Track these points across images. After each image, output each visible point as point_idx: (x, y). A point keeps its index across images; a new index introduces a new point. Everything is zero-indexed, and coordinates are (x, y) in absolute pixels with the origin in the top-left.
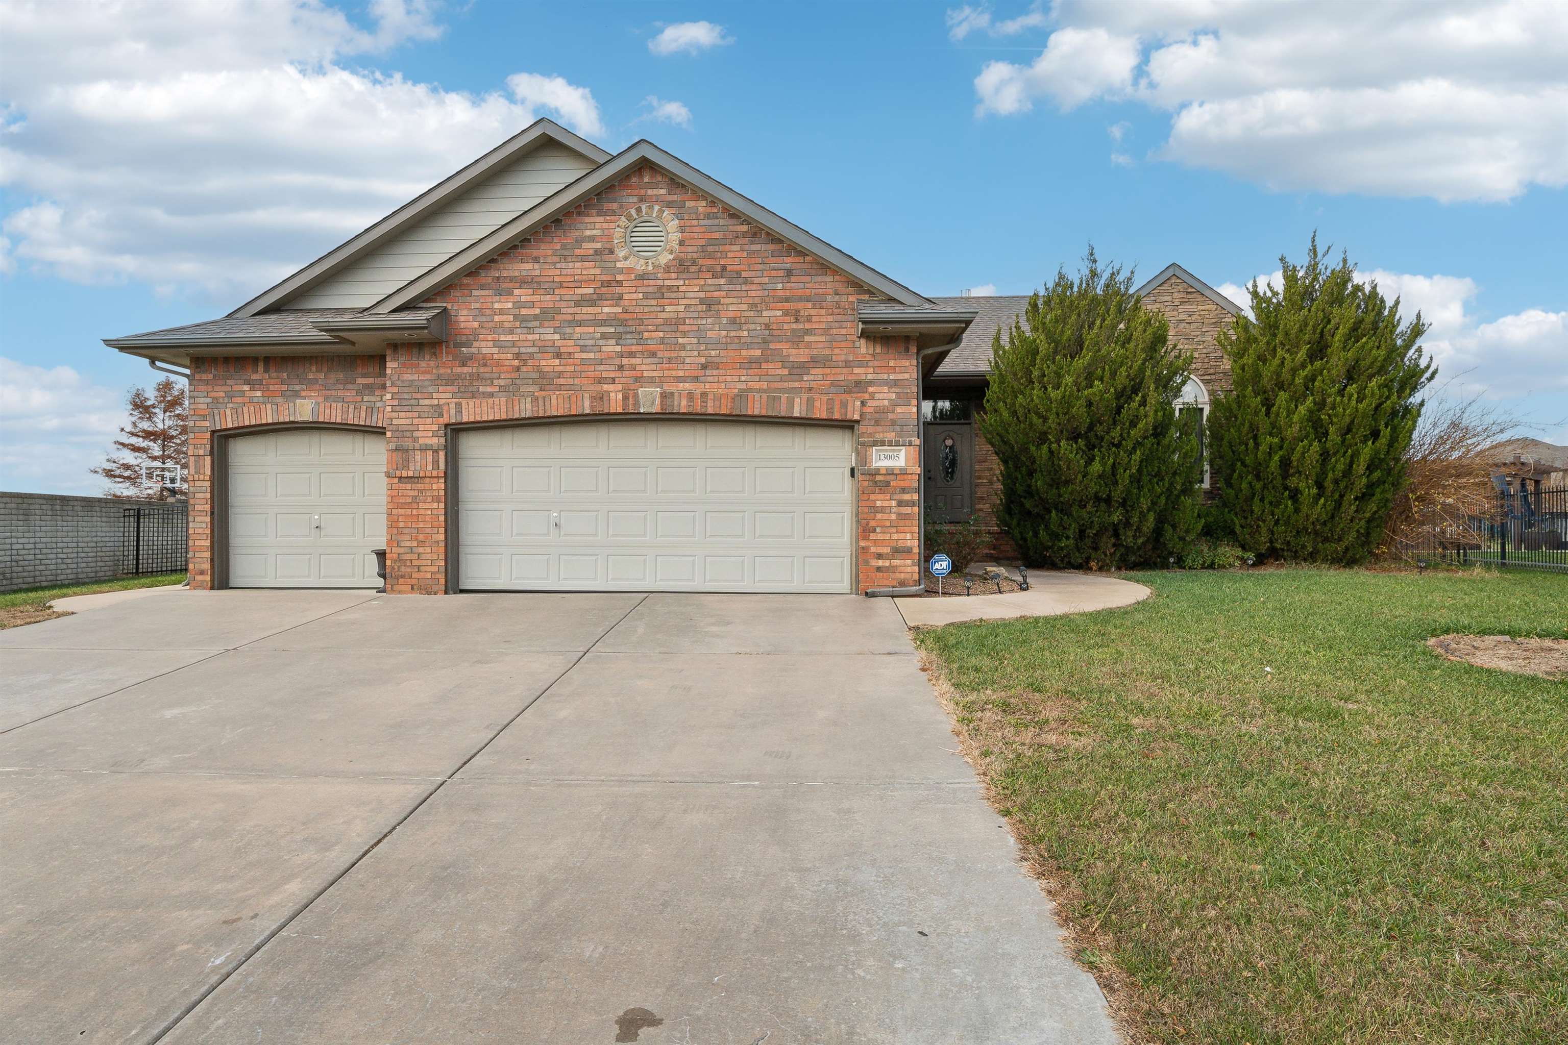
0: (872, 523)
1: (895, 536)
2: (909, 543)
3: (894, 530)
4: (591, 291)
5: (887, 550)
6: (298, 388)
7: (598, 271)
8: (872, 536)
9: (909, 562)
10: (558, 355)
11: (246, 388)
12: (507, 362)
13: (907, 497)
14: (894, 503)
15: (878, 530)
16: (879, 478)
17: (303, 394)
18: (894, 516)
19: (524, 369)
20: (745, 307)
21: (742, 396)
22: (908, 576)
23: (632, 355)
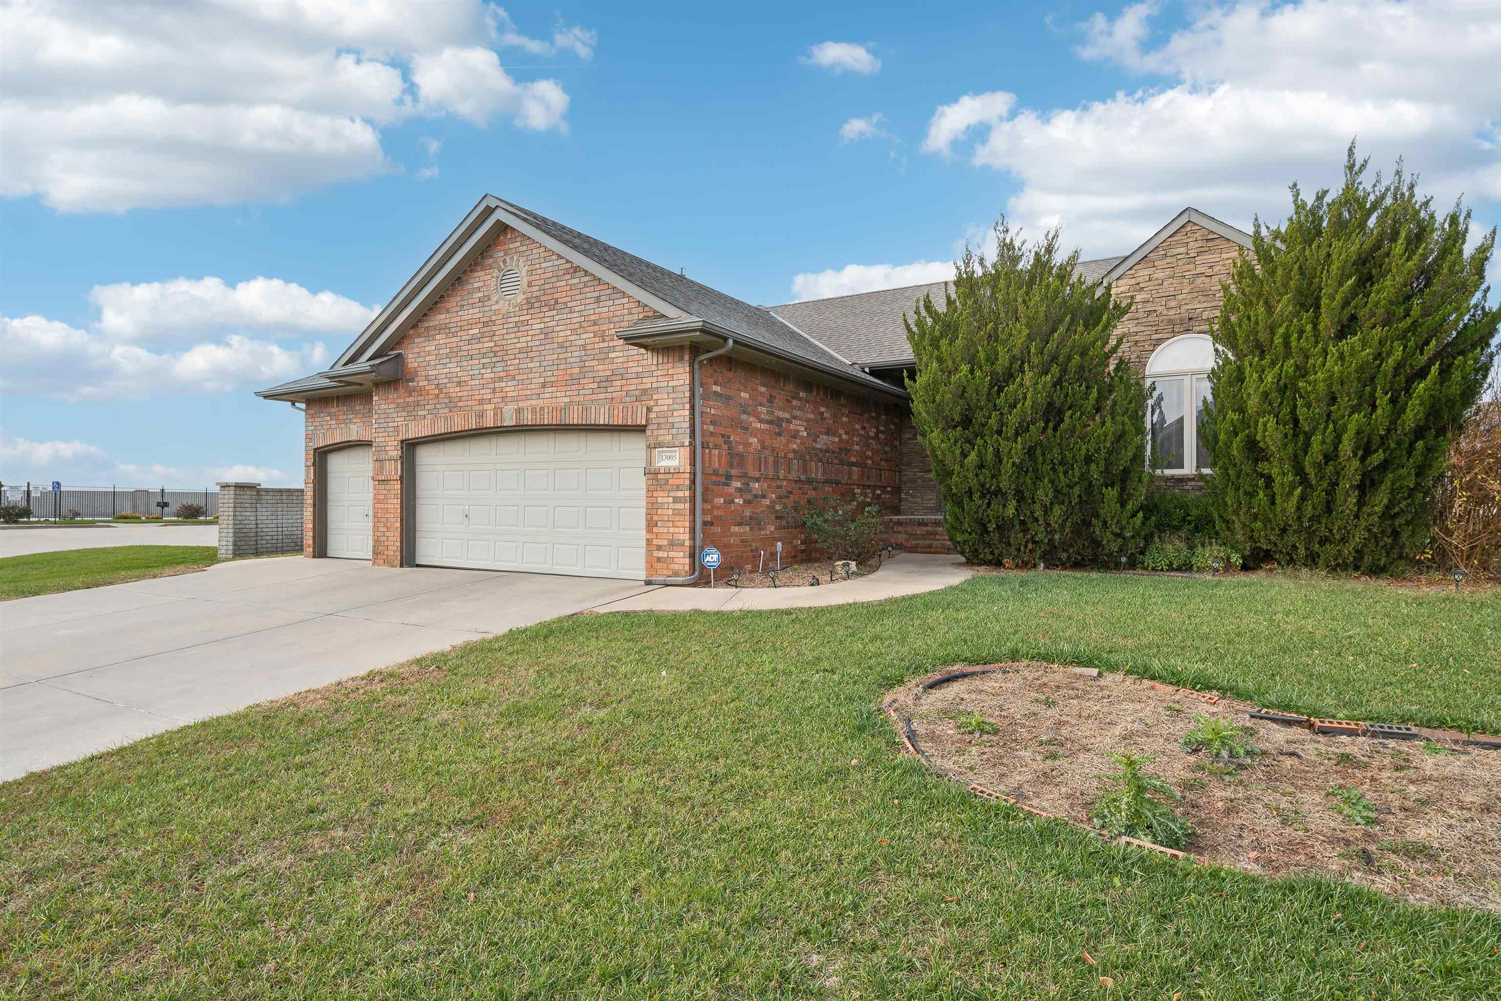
0: (655, 518)
1: (672, 530)
2: (682, 537)
3: (670, 524)
4: (477, 331)
5: (665, 542)
6: (351, 416)
7: (481, 315)
8: (655, 530)
9: (682, 554)
10: (459, 384)
11: (329, 418)
12: (432, 392)
13: (680, 494)
14: (671, 500)
15: (659, 524)
16: (660, 477)
17: (354, 421)
18: (670, 512)
19: (441, 396)
20: (569, 332)
21: (566, 408)
22: (681, 567)
23: (501, 379)
